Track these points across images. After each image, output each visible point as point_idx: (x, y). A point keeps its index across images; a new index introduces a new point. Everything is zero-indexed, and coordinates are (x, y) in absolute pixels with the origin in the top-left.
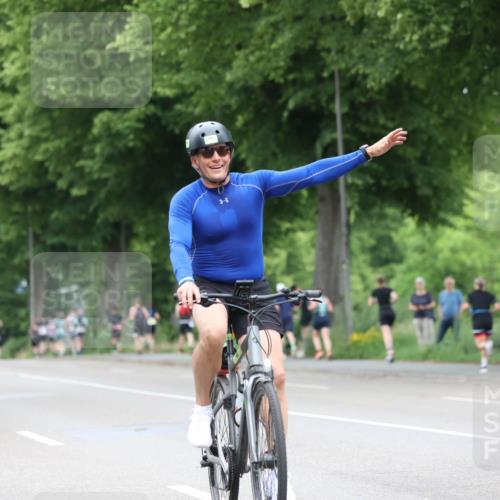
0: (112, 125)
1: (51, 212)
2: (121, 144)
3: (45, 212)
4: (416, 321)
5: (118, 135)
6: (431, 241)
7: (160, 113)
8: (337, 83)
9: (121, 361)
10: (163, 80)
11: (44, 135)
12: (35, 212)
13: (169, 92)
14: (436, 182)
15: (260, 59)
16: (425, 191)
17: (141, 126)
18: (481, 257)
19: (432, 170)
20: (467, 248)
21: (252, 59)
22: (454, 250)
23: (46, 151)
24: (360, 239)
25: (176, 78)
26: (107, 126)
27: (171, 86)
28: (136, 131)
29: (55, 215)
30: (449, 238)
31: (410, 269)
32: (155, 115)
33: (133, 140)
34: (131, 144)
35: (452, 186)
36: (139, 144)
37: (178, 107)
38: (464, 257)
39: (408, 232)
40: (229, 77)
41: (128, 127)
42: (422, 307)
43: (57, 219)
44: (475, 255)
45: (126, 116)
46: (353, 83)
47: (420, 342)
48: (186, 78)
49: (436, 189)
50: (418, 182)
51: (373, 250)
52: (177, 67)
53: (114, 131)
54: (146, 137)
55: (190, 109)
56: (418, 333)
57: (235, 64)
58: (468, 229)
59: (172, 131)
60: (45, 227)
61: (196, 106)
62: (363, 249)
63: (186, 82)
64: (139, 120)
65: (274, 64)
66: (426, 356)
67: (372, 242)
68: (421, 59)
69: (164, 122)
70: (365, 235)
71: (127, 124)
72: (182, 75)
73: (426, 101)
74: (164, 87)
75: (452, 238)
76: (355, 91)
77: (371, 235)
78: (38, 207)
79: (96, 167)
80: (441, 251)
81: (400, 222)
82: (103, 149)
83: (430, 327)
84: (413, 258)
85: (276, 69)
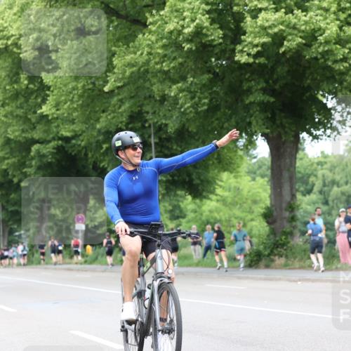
0: (41, 151)
1: (11, 194)
2: (45, 160)
3: (8, 194)
4: (192, 247)
5: (44, 156)
6: (200, 207)
7: (64, 145)
8: (152, 129)
9: (46, 268)
10: (65, 128)
11: (7, 156)
12: (2, 195)
13: (68, 134)
14: (202, 178)
15: (114, 117)
16: (196, 181)
17: (55, 151)
18: (224, 215)
19: (200, 171)
20: (218, 211)
21: (109, 117)
22: (211, 211)
23: (8, 164)
24: (164, 206)
25: (72, 127)
26: (38, 152)
27: (69, 131)
28: (52, 154)
29: (13, 196)
30: (209, 206)
31: (189, 222)
32: (62, 146)
33: (51, 158)
34: (50, 160)
35: (210, 179)
36: (54, 160)
37: (74, 141)
38: (216, 215)
39: (188, 202)
40: (98, 126)
41: (49, 152)
42: (195, 240)
43: (13, 198)
44: (221, 214)
45: (47, 146)
46: (160, 129)
47: (194, 257)
48: (77, 127)
49: (202, 181)
50: (194, 177)
51: (171, 211)
52: (73, 122)
53: (42, 153)
54: (58, 157)
55: (79, 142)
56: (193, 253)
57: (101, 120)
58: (218, 201)
59: (71, 154)
60: (8, 202)
61: (82, 141)
62: (166, 211)
63: (77, 129)
64: (54, 148)
65: (121, 120)
66: (197, 265)
67: (171, 208)
68: (194, 116)
69: (66, 149)
70: (167, 204)
71: (48, 150)
72: (75, 126)
73: (196, 138)
74: (66, 132)
75: (210, 205)
76: (161, 132)
77: (170, 205)
78: (4, 192)
79: (32, 172)
80: (204, 212)
81: (184, 197)
82: (36, 163)
83: (199, 250)
84: (191, 216)
85: (121, 122)
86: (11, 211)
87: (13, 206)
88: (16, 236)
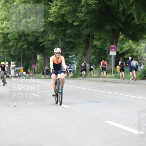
0: (88, 1)
1: (67, 30)
2: (90, 8)
5: (90, 5)
11: (65, 5)
12: (62, 30)
17: (97, 2)
26: (86, 2)
28: (95, 4)
29: (68, 32)
34: (94, 8)
36: (96, 8)
41: (93, 2)
53: (88, 3)
59: (108, 4)
60: (64, 36)
78: (63, 28)
82: (85, 10)
86: (67, 42)
87: (69, 38)
88: (70, 58)
